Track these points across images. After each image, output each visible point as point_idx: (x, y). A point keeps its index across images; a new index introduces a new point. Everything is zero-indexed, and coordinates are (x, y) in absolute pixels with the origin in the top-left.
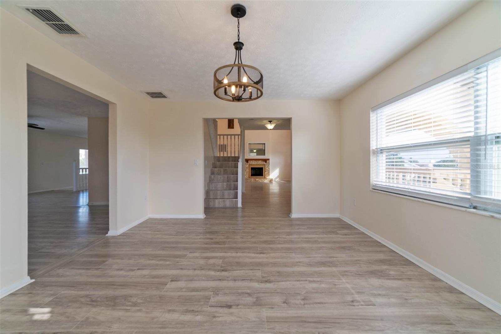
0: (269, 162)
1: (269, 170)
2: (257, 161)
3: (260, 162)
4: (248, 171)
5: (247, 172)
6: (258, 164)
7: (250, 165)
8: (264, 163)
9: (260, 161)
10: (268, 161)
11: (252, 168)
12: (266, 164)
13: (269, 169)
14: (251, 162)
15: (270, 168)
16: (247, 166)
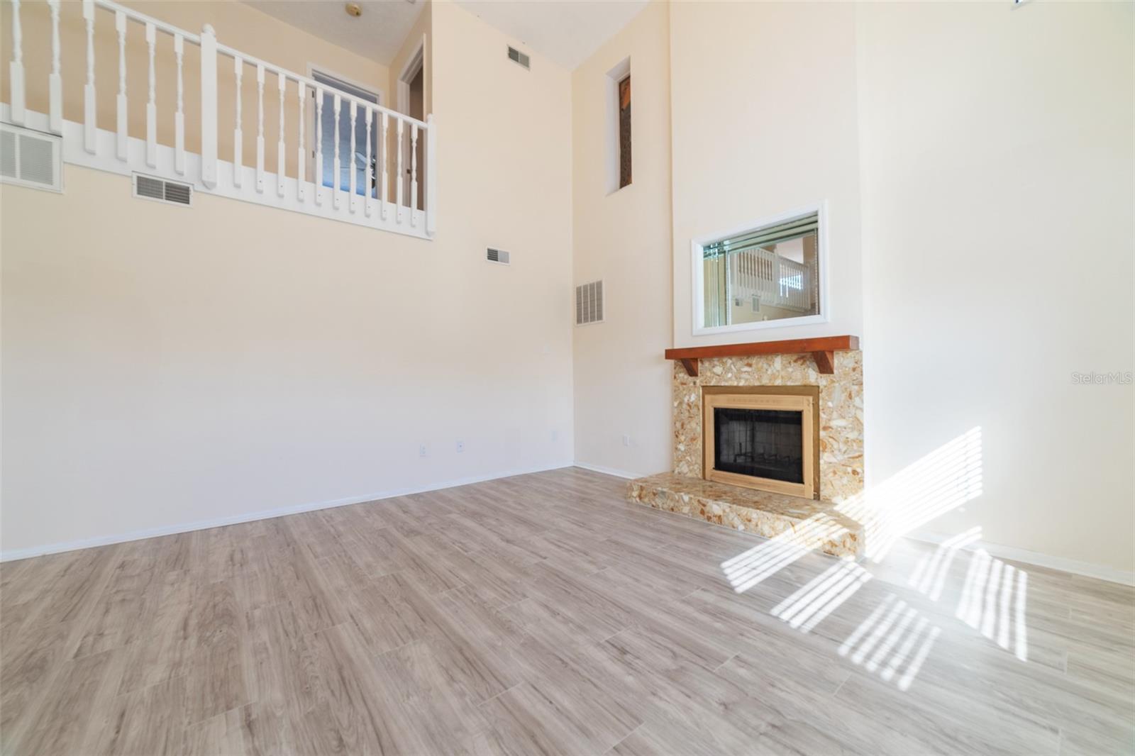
0: (857, 368)
1: (852, 436)
2: (754, 360)
3: (779, 371)
4: (699, 429)
5: (693, 439)
6: (765, 382)
7: (708, 390)
8: (812, 375)
9: (778, 362)
10: (840, 361)
11: (722, 416)
12: (822, 381)
13: (858, 425)
14: (714, 372)
15: (867, 419)
16: (693, 398)
